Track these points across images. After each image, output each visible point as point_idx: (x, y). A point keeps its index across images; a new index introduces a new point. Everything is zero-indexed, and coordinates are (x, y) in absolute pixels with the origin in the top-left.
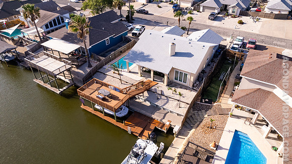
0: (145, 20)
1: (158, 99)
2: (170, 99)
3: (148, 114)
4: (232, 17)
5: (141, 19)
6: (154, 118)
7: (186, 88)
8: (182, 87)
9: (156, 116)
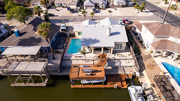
0: (56, 20)
1: (114, 63)
2: (120, 60)
3: (115, 73)
4: (103, 9)
5: (53, 20)
6: (120, 74)
7: (122, 51)
8: (120, 52)
9: (120, 72)
